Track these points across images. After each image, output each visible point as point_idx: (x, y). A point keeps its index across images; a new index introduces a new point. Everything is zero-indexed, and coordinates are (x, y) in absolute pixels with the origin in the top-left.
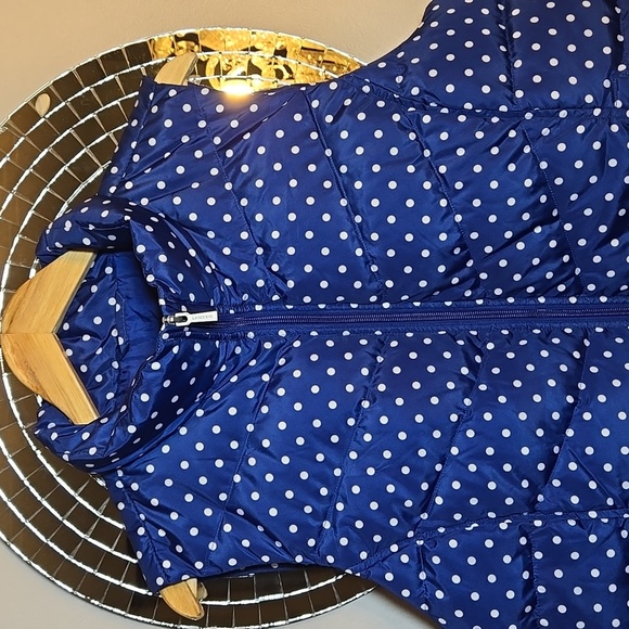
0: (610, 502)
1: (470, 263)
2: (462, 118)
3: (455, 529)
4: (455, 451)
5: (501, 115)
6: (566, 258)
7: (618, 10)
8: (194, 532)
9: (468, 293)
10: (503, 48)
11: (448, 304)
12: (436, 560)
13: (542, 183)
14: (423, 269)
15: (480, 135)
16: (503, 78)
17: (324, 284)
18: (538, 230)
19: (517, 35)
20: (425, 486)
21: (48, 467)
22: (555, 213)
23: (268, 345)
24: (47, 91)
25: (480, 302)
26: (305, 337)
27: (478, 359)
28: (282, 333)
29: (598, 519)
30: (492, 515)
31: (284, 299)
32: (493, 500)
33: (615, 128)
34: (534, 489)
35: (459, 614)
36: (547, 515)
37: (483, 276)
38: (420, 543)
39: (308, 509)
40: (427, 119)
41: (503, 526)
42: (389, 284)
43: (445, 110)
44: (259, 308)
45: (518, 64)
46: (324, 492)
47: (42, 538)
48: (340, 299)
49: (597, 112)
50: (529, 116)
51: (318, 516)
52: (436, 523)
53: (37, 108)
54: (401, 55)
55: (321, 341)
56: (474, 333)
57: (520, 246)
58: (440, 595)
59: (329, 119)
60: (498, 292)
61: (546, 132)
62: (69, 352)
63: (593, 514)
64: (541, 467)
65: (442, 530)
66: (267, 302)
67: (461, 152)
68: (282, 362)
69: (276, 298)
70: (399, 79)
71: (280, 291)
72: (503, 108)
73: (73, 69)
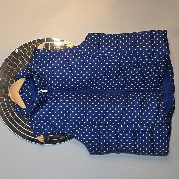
0: (113, 123)
1: (92, 82)
2: (90, 58)
3: (87, 127)
4: (88, 114)
5: (97, 58)
6: (108, 82)
7: (118, 40)
8: (43, 127)
9: (92, 87)
10: (98, 46)
11: (88, 89)
12: (84, 133)
13: (104, 69)
14: (84, 83)
15: (93, 61)
16: (97, 51)
17: (66, 85)
18: (103, 77)
19: (100, 44)
20: (82, 120)
21: (17, 116)
22: (106, 74)
23: (56, 96)
24: (18, 48)
25: (94, 89)
26: (63, 94)
27: (93, 99)
28: (59, 93)
29: (111, 126)
30: (93, 125)
31: (59, 87)
32: (94, 123)
33: (116, 61)
34: (101, 121)
35: (87, 141)
36: (103, 125)
37: (94, 84)
38: (81, 130)
39: (62, 124)
40: (84, 58)
41: (95, 127)
42: (78, 85)
43: (88, 56)
44: (55, 89)
45: (100, 49)
46: (65, 121)
47: (16, 128)
48: (69, 88)
49: (113, 58)
50: (102, 58)
51: (64, 125)
52: (84, 126)
53: (16, 52)
54: (81, 46)
55: (66, 95)
56: (92, 94)
57: (100, 80)
58: (84, 138)
59: (68, 57)
60: (97, 87)
61: (104, 61)
62: (21, 96)
63: (110, 125)
64: (102, 117)
65: (85, 128)
66: (56, 88)
67: (90, 64)
68: (59, 98)
69: (58, 87)
70: (80, 51)
71: (59, 86)
72: (97, 57)
73: (22, 45)
